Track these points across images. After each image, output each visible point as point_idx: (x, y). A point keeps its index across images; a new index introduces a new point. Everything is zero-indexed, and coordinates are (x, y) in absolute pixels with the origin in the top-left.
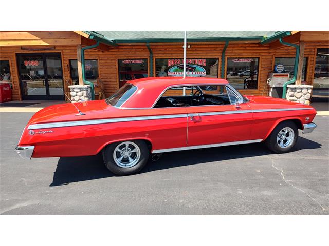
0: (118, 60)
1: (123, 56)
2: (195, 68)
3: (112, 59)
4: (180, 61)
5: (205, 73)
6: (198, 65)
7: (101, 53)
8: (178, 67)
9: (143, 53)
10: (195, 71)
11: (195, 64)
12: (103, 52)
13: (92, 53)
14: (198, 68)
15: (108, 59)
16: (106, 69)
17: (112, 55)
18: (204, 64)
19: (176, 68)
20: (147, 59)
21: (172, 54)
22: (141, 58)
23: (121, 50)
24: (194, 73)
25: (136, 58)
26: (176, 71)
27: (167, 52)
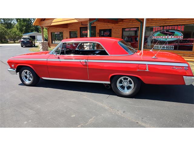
0: (122, 28)
1: (125, 26)
2: (174, 32)
3: (119, 28)
4: (162, 27)
5: (183, 37)
6: (177, 30)
7: (114, 25)
8: (160, 32)
9: (137, 23)
10: (173, 35)
11: (174, 30)
12: (115, 24)
13: (109, 25)
14: (176, 33)
15: (117, 28)
16: (116, 35)
17: (119, 25)
18: (183, 30)
19: (159, 33)
20: (139, 27)
21: (156, 23)
22: (136, 27)
23: (124, 22)
24: (173, 37)
25: (132, 27)
26: (159, 35)
27: (153, 22)
